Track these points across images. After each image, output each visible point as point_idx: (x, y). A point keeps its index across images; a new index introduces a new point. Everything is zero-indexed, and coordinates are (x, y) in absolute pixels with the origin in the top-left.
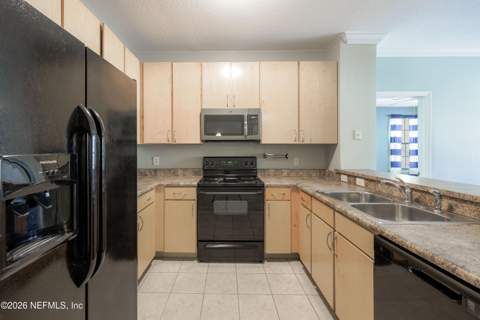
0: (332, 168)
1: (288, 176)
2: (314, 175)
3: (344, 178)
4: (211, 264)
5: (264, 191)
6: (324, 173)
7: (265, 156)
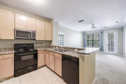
0: (51, 45)
1: (42, 48)
2: (48, 47)
3: (54, 47)
4: (20, 76)
5: (37, 52)
6: (50, 47)
7: (36, 43)
